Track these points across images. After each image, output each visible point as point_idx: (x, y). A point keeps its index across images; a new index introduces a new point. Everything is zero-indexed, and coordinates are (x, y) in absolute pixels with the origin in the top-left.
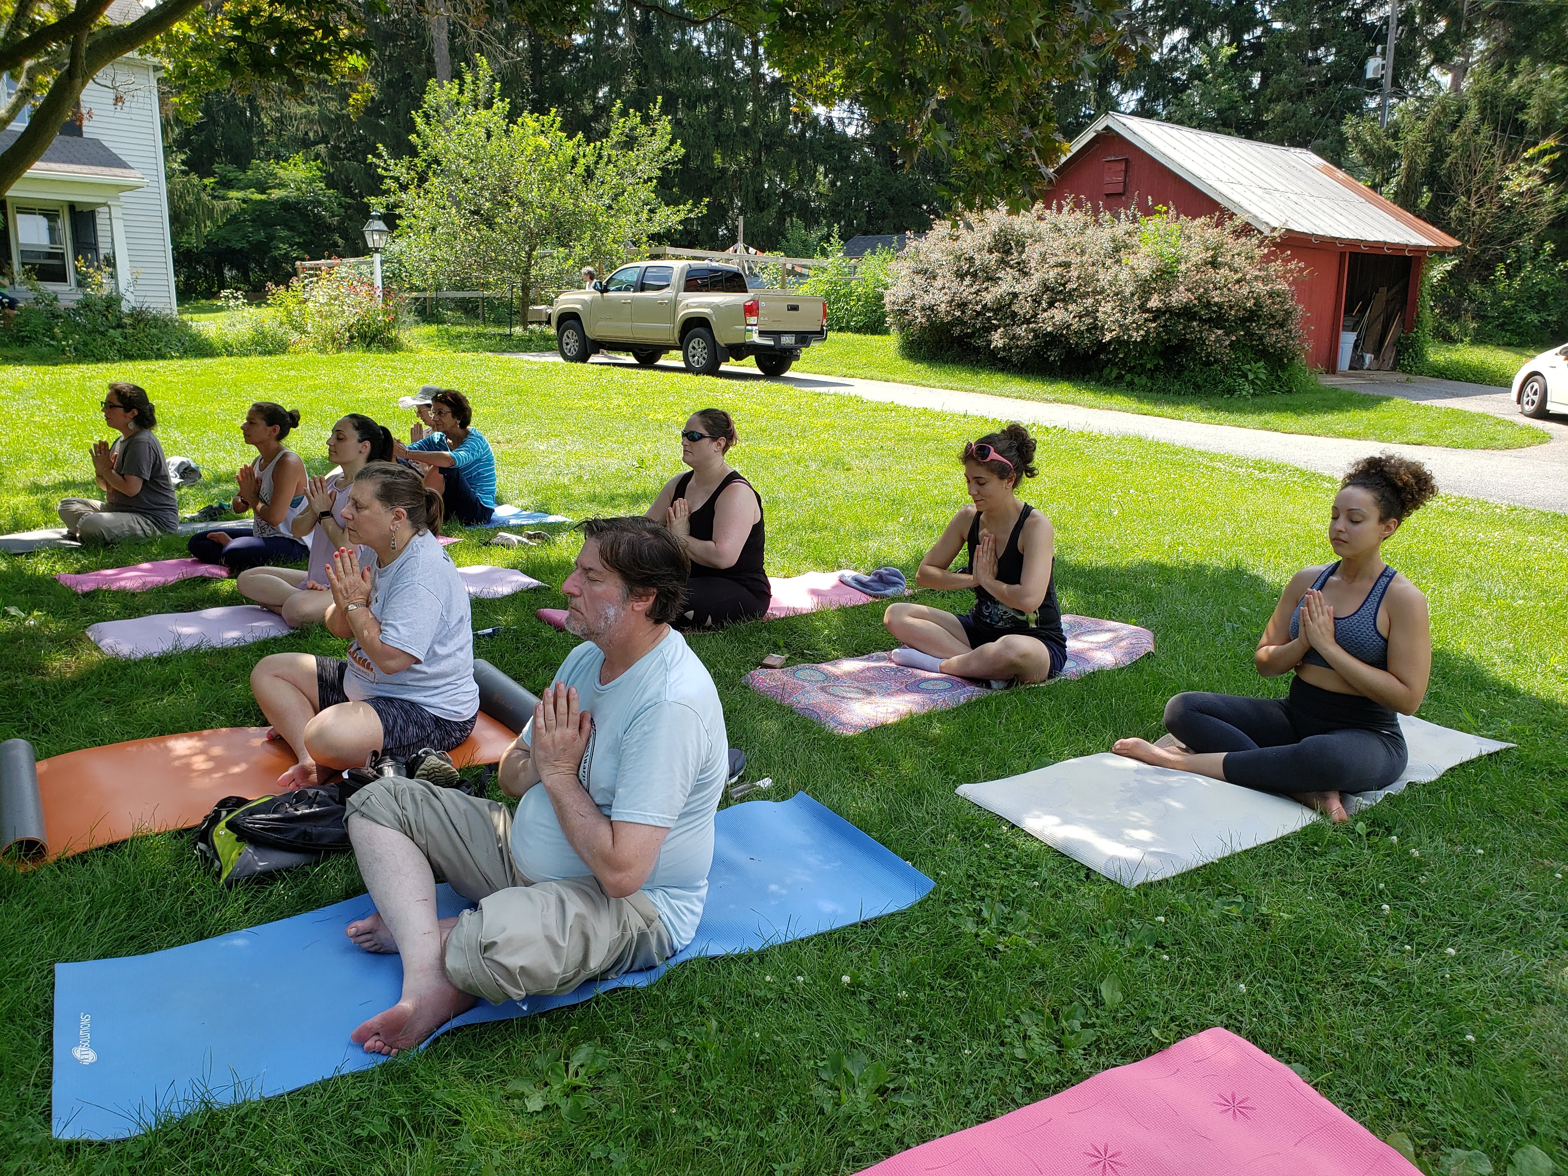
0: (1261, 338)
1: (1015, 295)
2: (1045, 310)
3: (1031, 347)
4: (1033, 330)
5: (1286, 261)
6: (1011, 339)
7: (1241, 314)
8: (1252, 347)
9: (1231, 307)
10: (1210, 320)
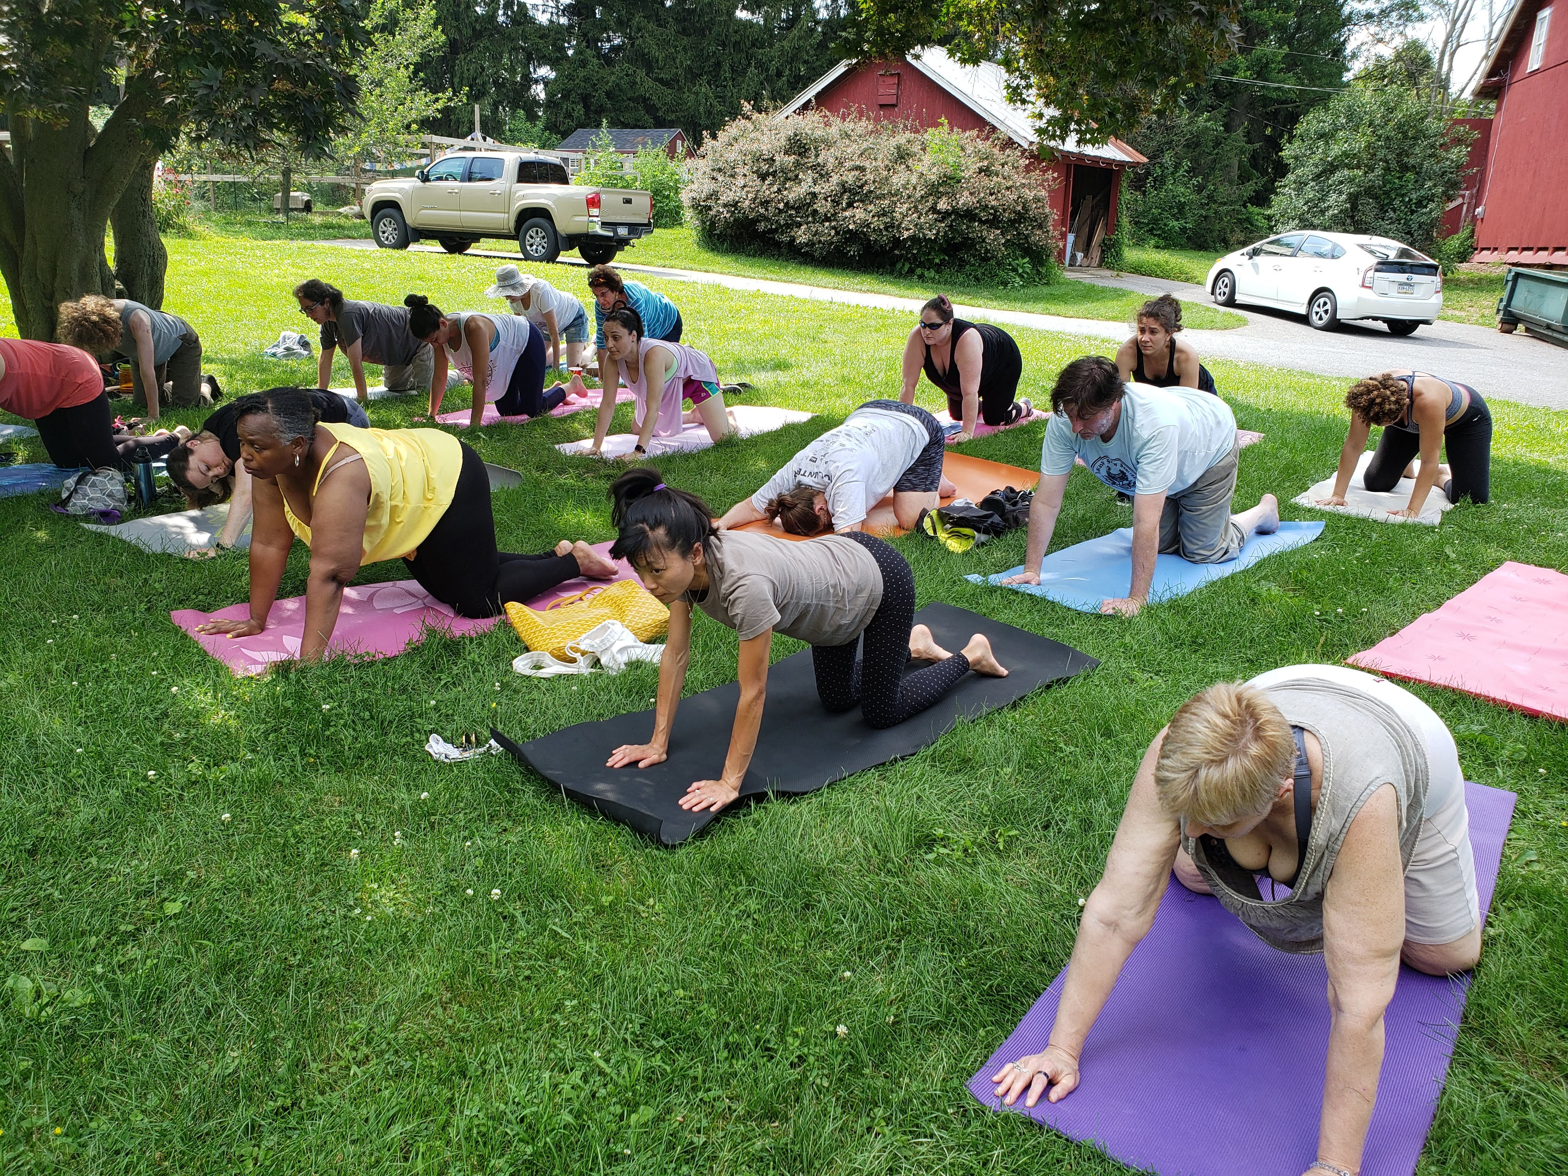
0: (1027, 237)
1: (814, 195)
2: (844, 210)
3: (832, 243)
4: (834, 228)
5: (1044, 172)
6: (814, 235)
7: (1012, 216)
8: (1019, 245)
9: (1004, 210)
10: (987, 221)
